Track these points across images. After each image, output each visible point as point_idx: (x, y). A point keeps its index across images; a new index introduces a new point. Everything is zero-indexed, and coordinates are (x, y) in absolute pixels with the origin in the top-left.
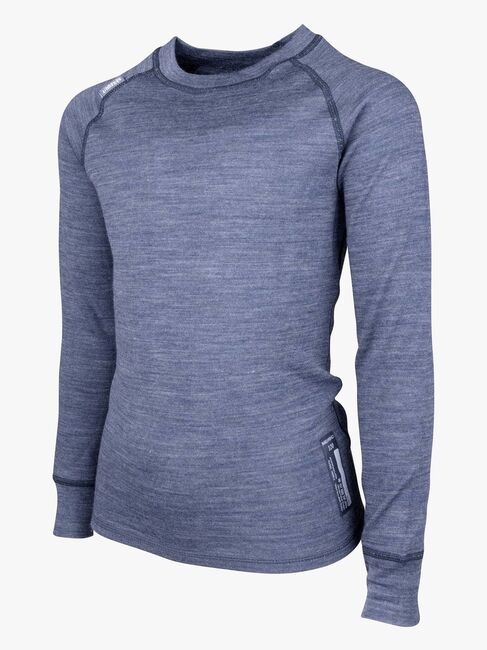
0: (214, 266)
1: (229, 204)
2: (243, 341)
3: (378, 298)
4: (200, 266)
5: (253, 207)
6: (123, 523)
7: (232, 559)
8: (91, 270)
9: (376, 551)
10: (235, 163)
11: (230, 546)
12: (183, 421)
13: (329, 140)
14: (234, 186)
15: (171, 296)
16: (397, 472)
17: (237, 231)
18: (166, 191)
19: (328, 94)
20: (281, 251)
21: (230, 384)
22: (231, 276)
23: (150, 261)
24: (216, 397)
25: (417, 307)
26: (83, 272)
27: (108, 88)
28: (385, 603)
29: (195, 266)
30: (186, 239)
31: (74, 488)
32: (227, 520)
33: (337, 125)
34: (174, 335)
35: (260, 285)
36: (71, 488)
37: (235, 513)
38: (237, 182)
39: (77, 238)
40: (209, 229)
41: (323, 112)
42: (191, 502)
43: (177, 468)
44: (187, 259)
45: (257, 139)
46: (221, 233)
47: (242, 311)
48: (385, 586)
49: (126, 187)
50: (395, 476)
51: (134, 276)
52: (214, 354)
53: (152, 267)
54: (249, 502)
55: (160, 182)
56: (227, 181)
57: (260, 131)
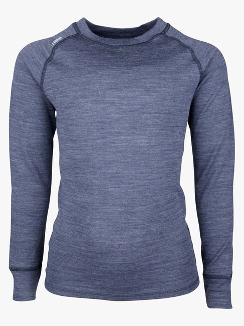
0: (145, 139)
1: (152, 106)
2: (160, 178)
3: (215, 154)
4: (137, 139)
5: (163, 108)
6: (78, 286)
7: (153, 294)
8: (38, 146)
9: (215, 276)
10: (152, 85)
11: (152, 287)
12: (128, 223)
13: (197, 75)
14: (154, 97)
15: (119, 156)
16: (225, 237)
17: (157, 120)
18: (112, 99)
19: (192, 52)
20: (174, 131)
21: (155, 201)
22: (154, 144)
23: (103, 138)
24: (148, 208)
25: (229, 157)
26: (33, 148)
27: (55, 42)
28: (222, 300)
29: (133, 139)
30: (127, 125)
31: (28, 272)
32: (152, 273)
33: (200, 68)
34: (122, 177)
35: (167, 148)
36: (26, 272)
37: (156, 269)
38: (155, 94)
39: (30, 128)
40: (141, 119)
41: (191, 61)
42: (133, 266)
43: (126, 249)
44: (128, 136)
45: (162, 73)
46: (149, 121)
47: (159, 162)
48: (221, 291)
49: (84, 97)
50: (224, 239)
51: (92, 146)
52: (147, 186)
53: (105, 141)
54: (164, 262)
55: (107, 94)
56: (150, 94)
57: (163, 69)
